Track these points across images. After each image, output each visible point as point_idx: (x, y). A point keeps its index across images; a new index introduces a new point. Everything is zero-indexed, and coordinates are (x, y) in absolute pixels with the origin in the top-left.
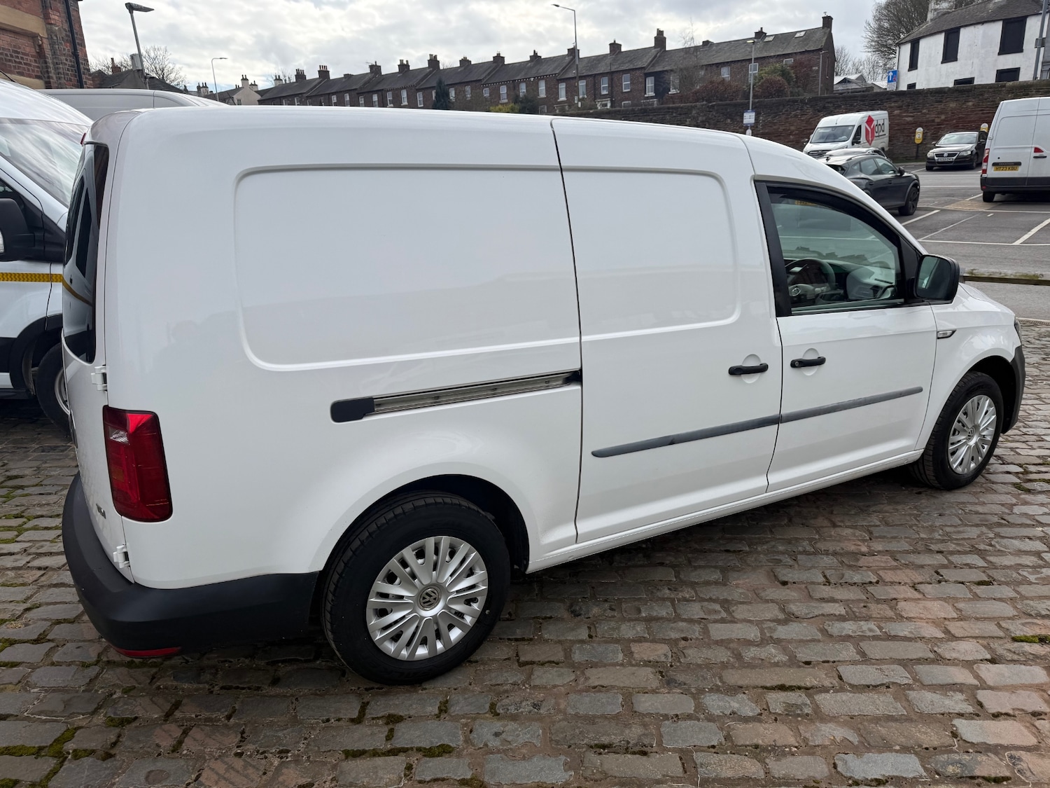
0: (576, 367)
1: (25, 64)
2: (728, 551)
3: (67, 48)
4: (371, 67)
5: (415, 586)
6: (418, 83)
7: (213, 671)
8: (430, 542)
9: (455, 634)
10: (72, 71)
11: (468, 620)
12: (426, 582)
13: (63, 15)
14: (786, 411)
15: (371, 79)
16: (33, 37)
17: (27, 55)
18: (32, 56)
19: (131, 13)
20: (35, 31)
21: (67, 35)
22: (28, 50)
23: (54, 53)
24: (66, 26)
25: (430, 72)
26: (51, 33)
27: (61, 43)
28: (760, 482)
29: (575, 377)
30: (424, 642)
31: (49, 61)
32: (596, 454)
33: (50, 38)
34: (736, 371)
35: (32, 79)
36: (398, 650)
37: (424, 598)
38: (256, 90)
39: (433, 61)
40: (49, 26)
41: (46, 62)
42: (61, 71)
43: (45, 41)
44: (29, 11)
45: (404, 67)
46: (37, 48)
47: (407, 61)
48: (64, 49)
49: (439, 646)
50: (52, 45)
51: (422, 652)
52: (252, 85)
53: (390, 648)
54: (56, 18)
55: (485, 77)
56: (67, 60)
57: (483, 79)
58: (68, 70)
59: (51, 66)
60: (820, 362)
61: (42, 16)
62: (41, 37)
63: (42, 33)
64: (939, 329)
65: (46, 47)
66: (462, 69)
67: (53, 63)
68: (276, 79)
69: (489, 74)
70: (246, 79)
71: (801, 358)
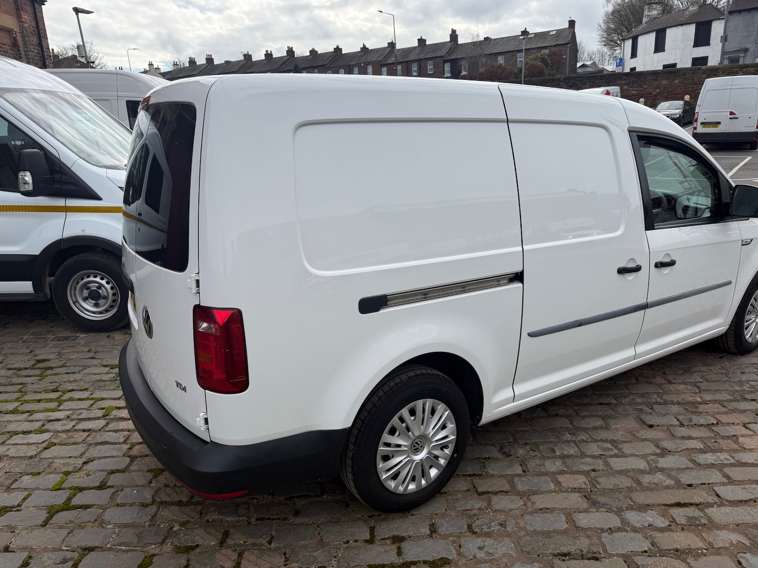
0: (519, 269)
1: (4, 51)
3: (35, 40)
4: (245, 55)
5: (409, 437)
6: (280, 67)
7: (246, 506)
8: (419, 403)
9: (434, 472)
10: (38, 57)
11: (442, 462)
12: (417, 434)
13: (31, 15)
14: (650, 300)
15: (244, 64)
16: (9, 31)
17: (5, 45)
18: (9, 46)
19: (77, 14)
20: (10, 27)
21: (34, 31)
22: (5, 41)
23: (25, 44)
24: (34, 24)
25: (288, 60)
26: (22, 29)
27: (30, 37)
28: (630, 352)
29: (518, 277)
30: (413, 479)
31: (21, 49)
32: (530, 335)
33: (22, 32)
34: (622, 271)
36: (397, 487)
37: (414, 446)
38: (159, 72)
39: (290, 52)
40: (21, 23)
41: (19, 50)
42: (30, 57)
43: (18, 34)
44: (6, 12)
45: (268, 55)
46: (12, 39)
47: (271, 51)
48: (32, 41)
49: (423, 482)
50: (23, 37)
51: (412, 487)
52: (156, 68)
53: (392, 484)
54: (27, 17)
55: (328, 63)
56: (34, 49)
57: (327, 64)
58: (36, 56)
59: (23, 53)
60: (672, 263)
61: (16, 16)
62: (15, 32)
63: (16, 29)
64: (743, 239)
65: (19, 38)
66: (311, 57)
67: (24, 51)
68: (174, 65)
69: (331, 61)
70: (152, 65)
71: (661, 260)
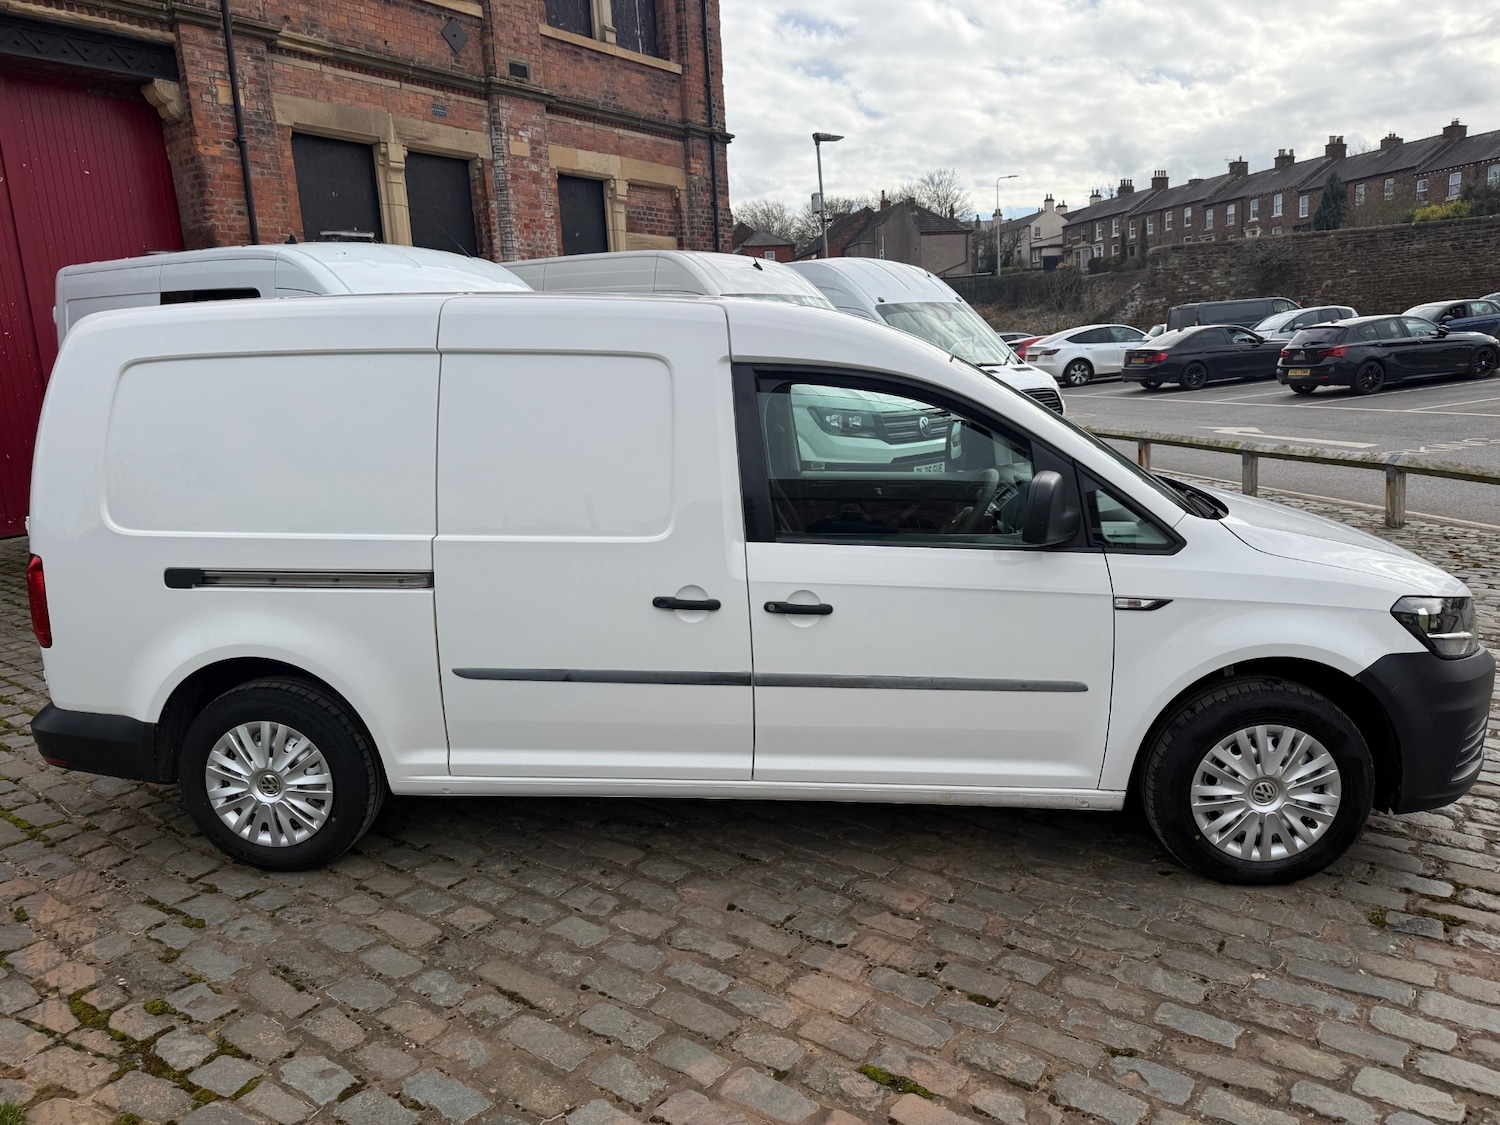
1: (658, 221)
2: (743, 856)
3: (706, 198)
4: (1233, 165)
5: (250, 767)
6: (1304, 183)
8: (266, 726)
10: (708, 223)
11: (316, 824)
13: (706, 162)
14: (762, 669)
15: (1228, 183)
16: (670, 190)
17: (662, 211)
18: (668, 212)
19: (817, 144)
20: (672, 183)
21: (707, 184)
22: (664, 205)
23: (691, 206)
24: (708, 175)
25: (1327, 164)
26: (689, 183)
27: (700, 195)
28: (743, 762)
30: (264, 827)
31: (685, 215)
32: (460, 673)
33: (688, 190)
34: (661, 603)
35: (663, 238)
36: (239, 825)
38: (1064, 212)
39: (1336, 147)
40: (688, 176)
41: (681, 217)
42: (695, 225)
43: (682, 193)
44: (669, 163)
45: (1285, 160)
46: (674, 201)
47: (1292, 151)
48: (702, 201)
49: (283, 840)
50: (689, 196)
51: (264, 837)
52: (1059, 206)
53: (231, 820)
54: (698, 166)
55: (1424, 162)
56: (703, 212)
57: (1419, 166)
58: (704, 223)
59: (686, 220)
60: (825, 610)
61: (683, 166)
62: (679, 190)
63: (681, 185)
64: (1116, 594)
65: (684, 200)
66: (1385, 153)
67: (689, 217)
68: (1093, 196)
69: (1432, 156)
70: (1052, 200)
71: (785, 600)
